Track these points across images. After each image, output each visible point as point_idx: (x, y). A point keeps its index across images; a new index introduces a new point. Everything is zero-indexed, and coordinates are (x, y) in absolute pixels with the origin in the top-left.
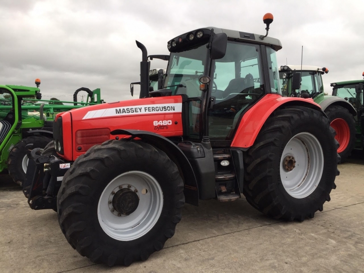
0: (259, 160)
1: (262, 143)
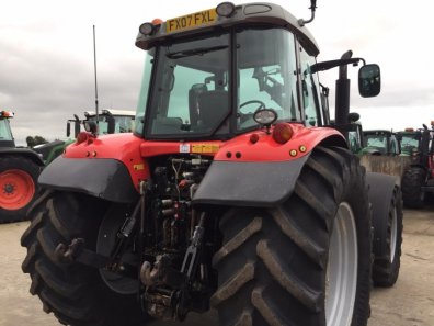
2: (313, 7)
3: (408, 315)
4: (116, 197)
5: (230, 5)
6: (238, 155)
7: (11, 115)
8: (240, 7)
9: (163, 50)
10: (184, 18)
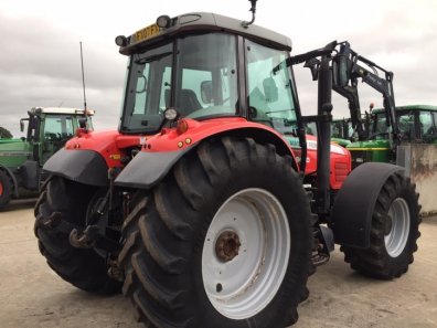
2: (253, 10)
3: (383, 307)
4: (91, 181)
5: (166, 18)
6: (149, 146)
7: (92, 113)
8: (176, 19)
9: (136, 57)
10: (145, 30)
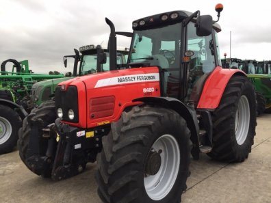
0: (224, 118)
1: (225, 105)
